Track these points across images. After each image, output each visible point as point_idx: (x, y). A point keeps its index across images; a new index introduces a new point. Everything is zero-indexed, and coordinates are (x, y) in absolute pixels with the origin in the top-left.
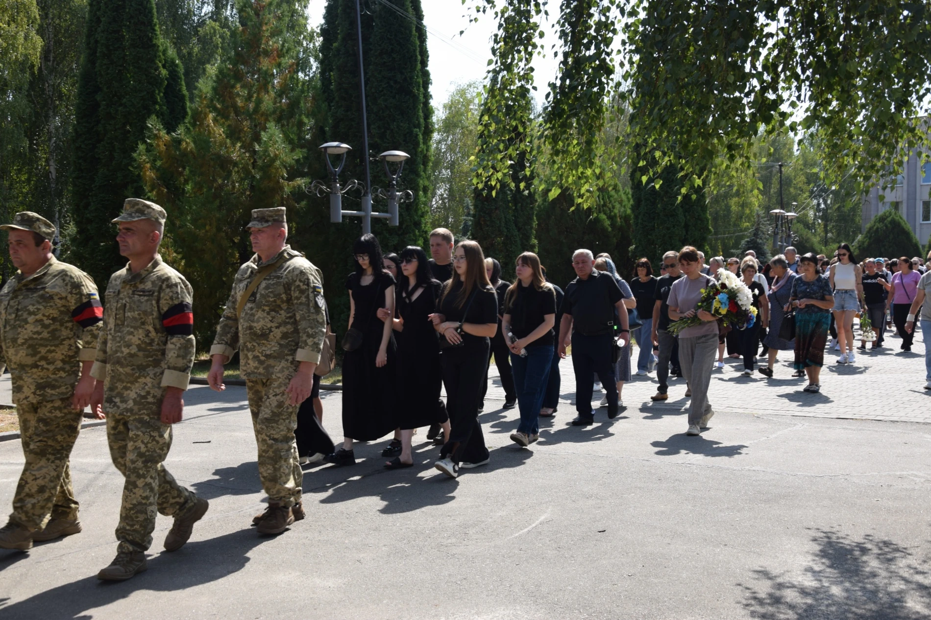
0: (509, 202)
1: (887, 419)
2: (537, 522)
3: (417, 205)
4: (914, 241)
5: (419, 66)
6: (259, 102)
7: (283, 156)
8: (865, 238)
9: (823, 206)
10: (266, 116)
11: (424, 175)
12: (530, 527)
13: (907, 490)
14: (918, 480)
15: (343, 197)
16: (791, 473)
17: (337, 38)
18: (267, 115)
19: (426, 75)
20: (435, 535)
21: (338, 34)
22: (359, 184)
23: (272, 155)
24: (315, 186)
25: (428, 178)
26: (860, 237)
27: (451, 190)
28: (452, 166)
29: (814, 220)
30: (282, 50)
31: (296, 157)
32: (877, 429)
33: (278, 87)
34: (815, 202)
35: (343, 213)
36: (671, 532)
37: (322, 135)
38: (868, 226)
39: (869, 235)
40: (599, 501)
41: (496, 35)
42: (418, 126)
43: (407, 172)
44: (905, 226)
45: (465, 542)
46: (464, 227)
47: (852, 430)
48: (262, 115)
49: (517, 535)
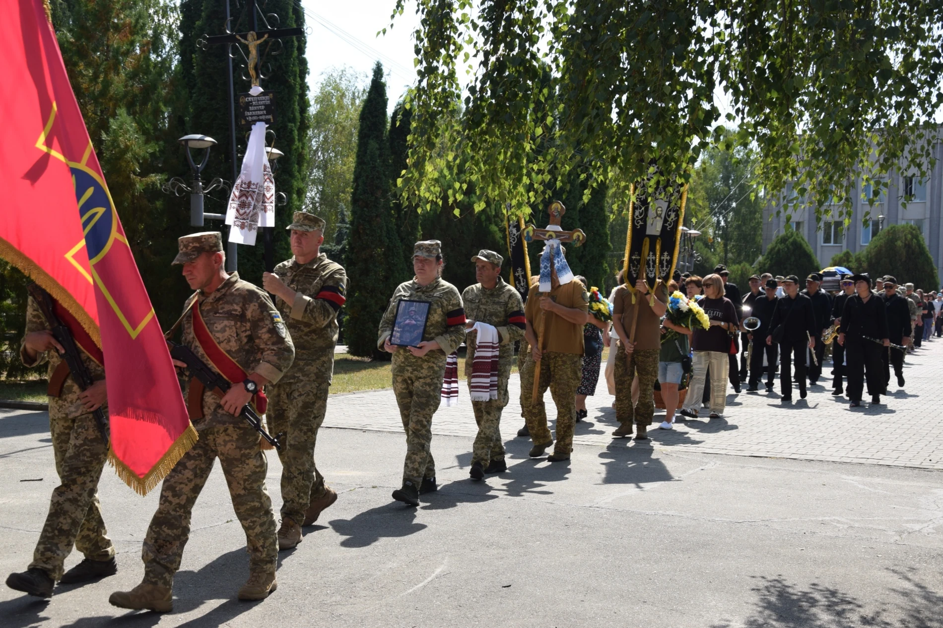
0: (391, 208)
1: (803, 457)
2: (433, 575)
3: (290, 209)
4: (816, 264)
5: (296, 53)
6: (107, 84)
7: (136, 148)
8: (766, 259)
9: (722, 223)
10: (117, 103)
11: (299, 176)
12: (426, 581)
13: (831, 538)
14: (841, 526)
15: (205, 197)
16: (709, 518)
17: (200, 16)
18: (117, 100)
19: (303, 63)
20: (317, 592)
21: (202, 11)
22: (224, 183)
23: (122, 146)
24: (172, 184)
25: (303, 179)
26: (761, 258)
27: (322, 193)
28: (324, 166)
29: (713, 238)
30: (135, 26)
31: (150, 150)
32: (792, 469)
33: (129, 69)
34: (715, 219)
35: (205, 216)
36: (584, 586)
37: (180, 126)
38: (769, 246)
39: (770, 256)
40: (501, 551)
41: (418, 32)
42: (293, 120)
43: (279, 172)
44: (806, 248)
45: (351, 600)
46: (338, 235)
47: (767, 469)
48: (111, 99)
49: (411, 591)
